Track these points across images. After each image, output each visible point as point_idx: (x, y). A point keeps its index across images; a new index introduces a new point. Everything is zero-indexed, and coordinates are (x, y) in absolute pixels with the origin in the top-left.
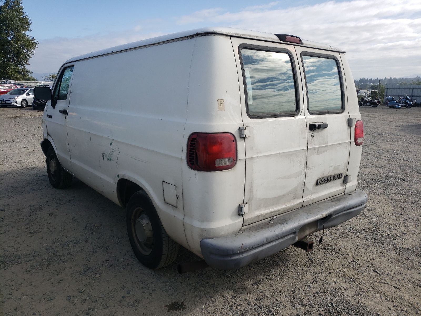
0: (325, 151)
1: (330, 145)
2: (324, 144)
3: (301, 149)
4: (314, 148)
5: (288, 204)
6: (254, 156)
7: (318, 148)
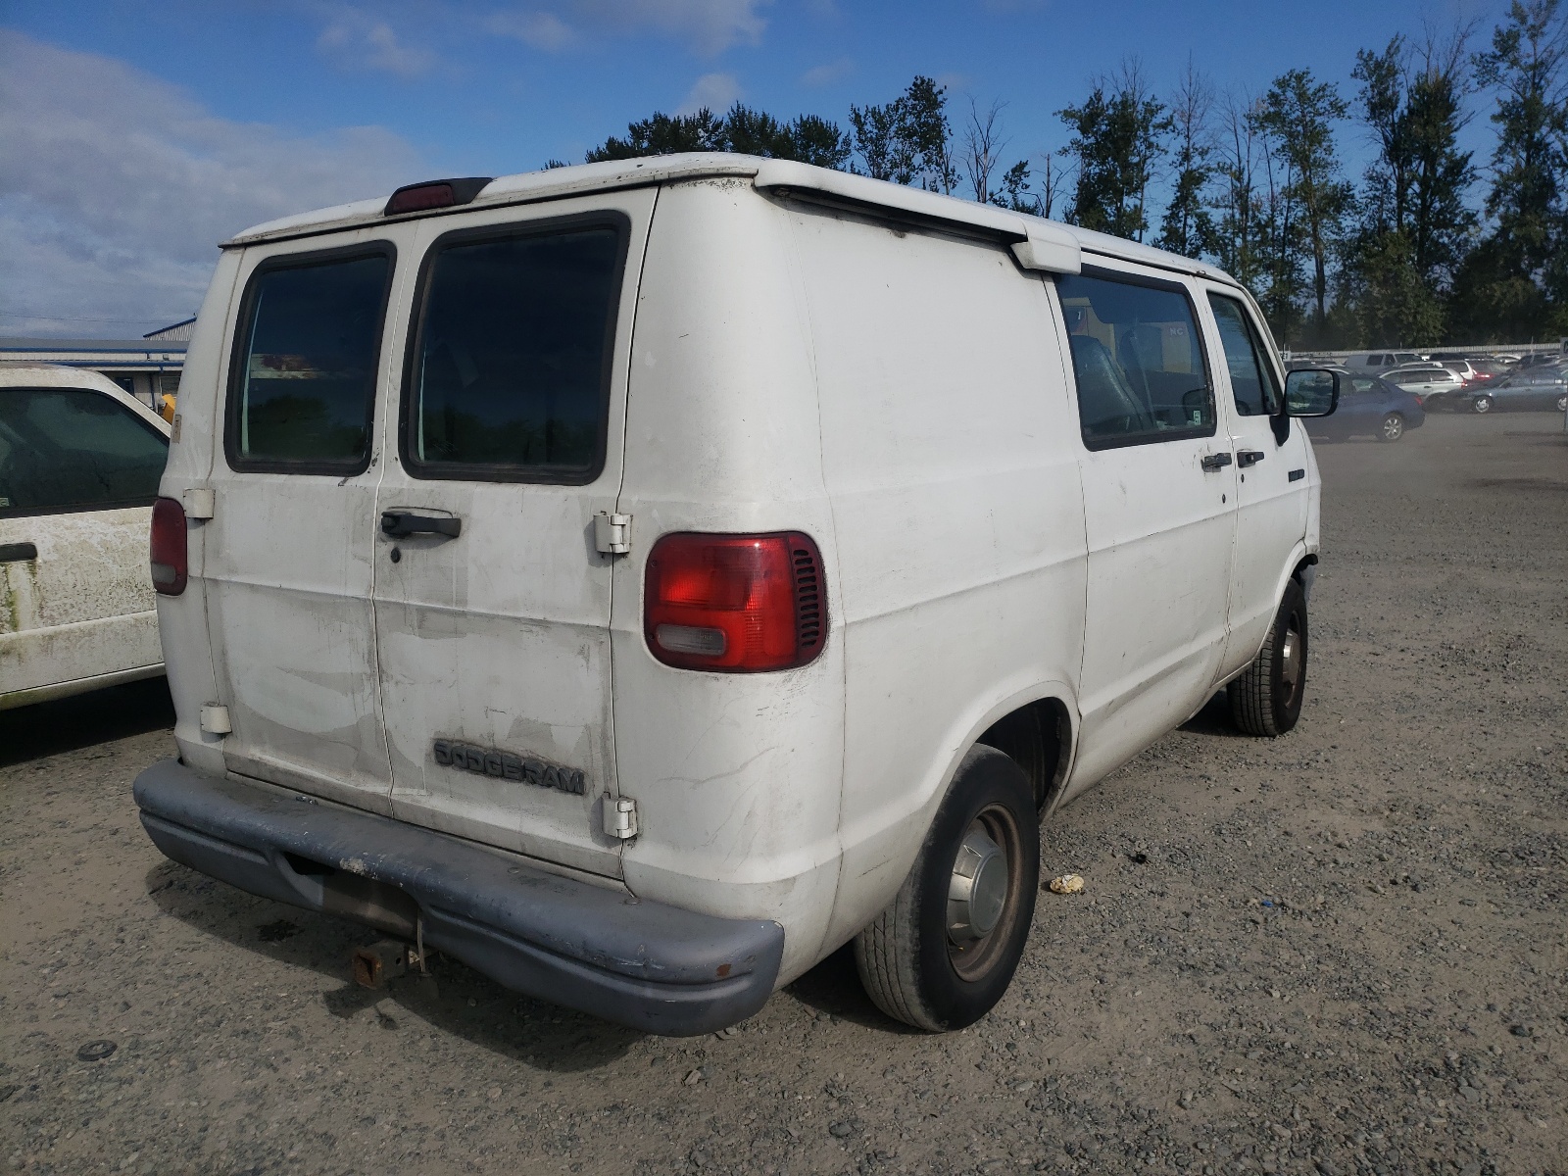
0: (456, 633)
1: (481, 615)
2: (446, 603)
3: (349, 593)
4: (404, 607)
5: (338, 777)
6: (220, 578)
7: (422, 612)
